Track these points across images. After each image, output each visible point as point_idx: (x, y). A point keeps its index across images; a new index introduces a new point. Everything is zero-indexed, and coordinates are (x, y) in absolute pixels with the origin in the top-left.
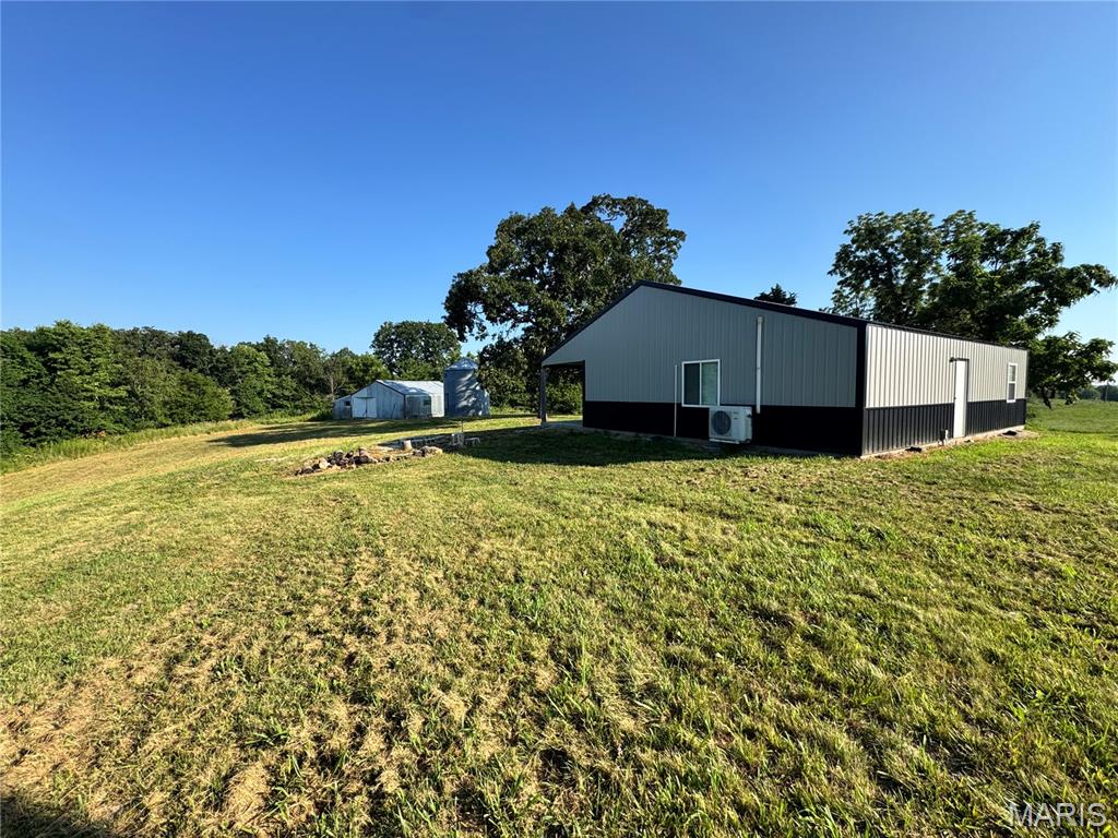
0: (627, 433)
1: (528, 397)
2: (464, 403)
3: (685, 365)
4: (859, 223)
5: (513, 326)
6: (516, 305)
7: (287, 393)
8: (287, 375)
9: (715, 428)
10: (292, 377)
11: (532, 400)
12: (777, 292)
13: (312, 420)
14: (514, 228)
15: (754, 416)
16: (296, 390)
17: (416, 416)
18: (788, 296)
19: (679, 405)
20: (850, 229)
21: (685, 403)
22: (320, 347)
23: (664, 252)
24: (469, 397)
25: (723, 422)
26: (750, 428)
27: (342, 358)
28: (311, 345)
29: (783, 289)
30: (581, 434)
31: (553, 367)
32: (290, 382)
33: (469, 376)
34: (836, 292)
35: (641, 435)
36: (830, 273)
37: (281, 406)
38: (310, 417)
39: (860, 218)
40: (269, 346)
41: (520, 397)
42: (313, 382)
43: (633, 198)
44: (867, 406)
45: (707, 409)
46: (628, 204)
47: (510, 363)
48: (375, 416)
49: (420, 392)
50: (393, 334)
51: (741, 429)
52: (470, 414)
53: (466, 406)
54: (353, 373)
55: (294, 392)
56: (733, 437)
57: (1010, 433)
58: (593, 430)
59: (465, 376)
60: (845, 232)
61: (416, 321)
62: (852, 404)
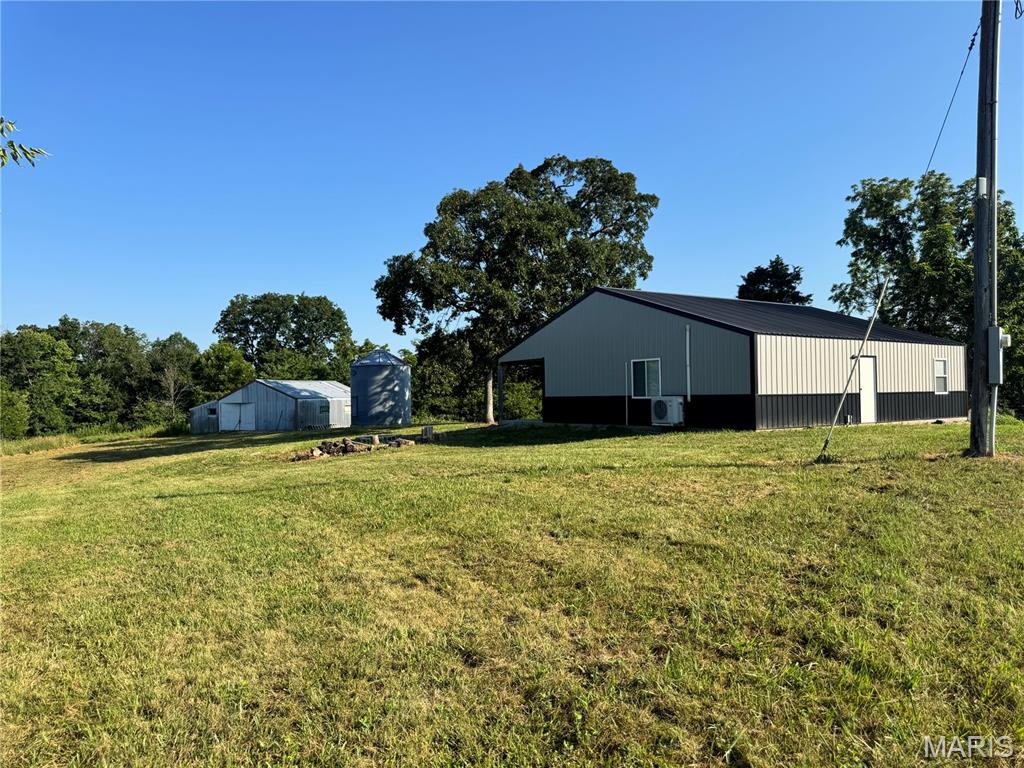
0: (585, 425)
1: (455, 401)
2: (379, 409)
3: (634, 363)
4: (864, 188)
5: (454, 314)
6: (457, 290)
7: (97, 400)
8: (96, 374)
9: (656, 413)
10: (104, 377)
11: (460, 406)
12: (777, 265)
13: (159, 435)
14: (457, 205)
15: (686, 405)
16: (109, 395)
17: (310, 427)
18: (791, 271)
19: (630, 397)
20: (853, 195)
21: (635, 395)
22: (139, 331)
23: (633, 219)
24: (385, 400)
25: (662, 408)
26: (682, 413)
27: (174, 349)
28: (127, 329)
29: (785, 262)
30: (541, 428)
31: (509, 364)
32: (100, 384)
33: (386, 373)
34: (851, 265)
35: (598, 426)
36: (839, 243)
37: (86, 419)
38: (154, 432)
39: (863, 182)
40: (67, 330)
41: (445, 402)
42: (134, 383)
43: (592, 160)
44: (759, 393)
45: (650, 400)
46: (587, 166)
47: (456, 359)
48: (252, 427)
49: (315, 395)
50: (249, 312)
51: (675, 414)
52: (387, 423)
53: (381, 413)
54: (201, 369)
55: (106, 399)
56: (669, 421)
57: (938, 422)
58: (553, 425)
59: (381, 373)
60: (848, 198)
61: (283, 292)
62: (748, 392)
